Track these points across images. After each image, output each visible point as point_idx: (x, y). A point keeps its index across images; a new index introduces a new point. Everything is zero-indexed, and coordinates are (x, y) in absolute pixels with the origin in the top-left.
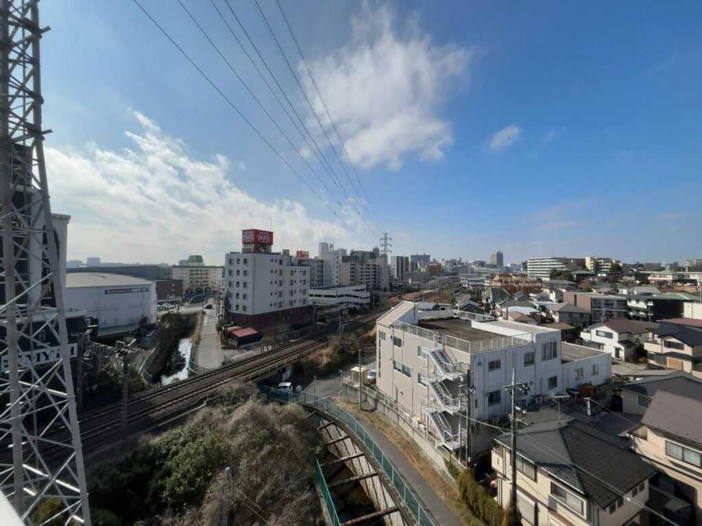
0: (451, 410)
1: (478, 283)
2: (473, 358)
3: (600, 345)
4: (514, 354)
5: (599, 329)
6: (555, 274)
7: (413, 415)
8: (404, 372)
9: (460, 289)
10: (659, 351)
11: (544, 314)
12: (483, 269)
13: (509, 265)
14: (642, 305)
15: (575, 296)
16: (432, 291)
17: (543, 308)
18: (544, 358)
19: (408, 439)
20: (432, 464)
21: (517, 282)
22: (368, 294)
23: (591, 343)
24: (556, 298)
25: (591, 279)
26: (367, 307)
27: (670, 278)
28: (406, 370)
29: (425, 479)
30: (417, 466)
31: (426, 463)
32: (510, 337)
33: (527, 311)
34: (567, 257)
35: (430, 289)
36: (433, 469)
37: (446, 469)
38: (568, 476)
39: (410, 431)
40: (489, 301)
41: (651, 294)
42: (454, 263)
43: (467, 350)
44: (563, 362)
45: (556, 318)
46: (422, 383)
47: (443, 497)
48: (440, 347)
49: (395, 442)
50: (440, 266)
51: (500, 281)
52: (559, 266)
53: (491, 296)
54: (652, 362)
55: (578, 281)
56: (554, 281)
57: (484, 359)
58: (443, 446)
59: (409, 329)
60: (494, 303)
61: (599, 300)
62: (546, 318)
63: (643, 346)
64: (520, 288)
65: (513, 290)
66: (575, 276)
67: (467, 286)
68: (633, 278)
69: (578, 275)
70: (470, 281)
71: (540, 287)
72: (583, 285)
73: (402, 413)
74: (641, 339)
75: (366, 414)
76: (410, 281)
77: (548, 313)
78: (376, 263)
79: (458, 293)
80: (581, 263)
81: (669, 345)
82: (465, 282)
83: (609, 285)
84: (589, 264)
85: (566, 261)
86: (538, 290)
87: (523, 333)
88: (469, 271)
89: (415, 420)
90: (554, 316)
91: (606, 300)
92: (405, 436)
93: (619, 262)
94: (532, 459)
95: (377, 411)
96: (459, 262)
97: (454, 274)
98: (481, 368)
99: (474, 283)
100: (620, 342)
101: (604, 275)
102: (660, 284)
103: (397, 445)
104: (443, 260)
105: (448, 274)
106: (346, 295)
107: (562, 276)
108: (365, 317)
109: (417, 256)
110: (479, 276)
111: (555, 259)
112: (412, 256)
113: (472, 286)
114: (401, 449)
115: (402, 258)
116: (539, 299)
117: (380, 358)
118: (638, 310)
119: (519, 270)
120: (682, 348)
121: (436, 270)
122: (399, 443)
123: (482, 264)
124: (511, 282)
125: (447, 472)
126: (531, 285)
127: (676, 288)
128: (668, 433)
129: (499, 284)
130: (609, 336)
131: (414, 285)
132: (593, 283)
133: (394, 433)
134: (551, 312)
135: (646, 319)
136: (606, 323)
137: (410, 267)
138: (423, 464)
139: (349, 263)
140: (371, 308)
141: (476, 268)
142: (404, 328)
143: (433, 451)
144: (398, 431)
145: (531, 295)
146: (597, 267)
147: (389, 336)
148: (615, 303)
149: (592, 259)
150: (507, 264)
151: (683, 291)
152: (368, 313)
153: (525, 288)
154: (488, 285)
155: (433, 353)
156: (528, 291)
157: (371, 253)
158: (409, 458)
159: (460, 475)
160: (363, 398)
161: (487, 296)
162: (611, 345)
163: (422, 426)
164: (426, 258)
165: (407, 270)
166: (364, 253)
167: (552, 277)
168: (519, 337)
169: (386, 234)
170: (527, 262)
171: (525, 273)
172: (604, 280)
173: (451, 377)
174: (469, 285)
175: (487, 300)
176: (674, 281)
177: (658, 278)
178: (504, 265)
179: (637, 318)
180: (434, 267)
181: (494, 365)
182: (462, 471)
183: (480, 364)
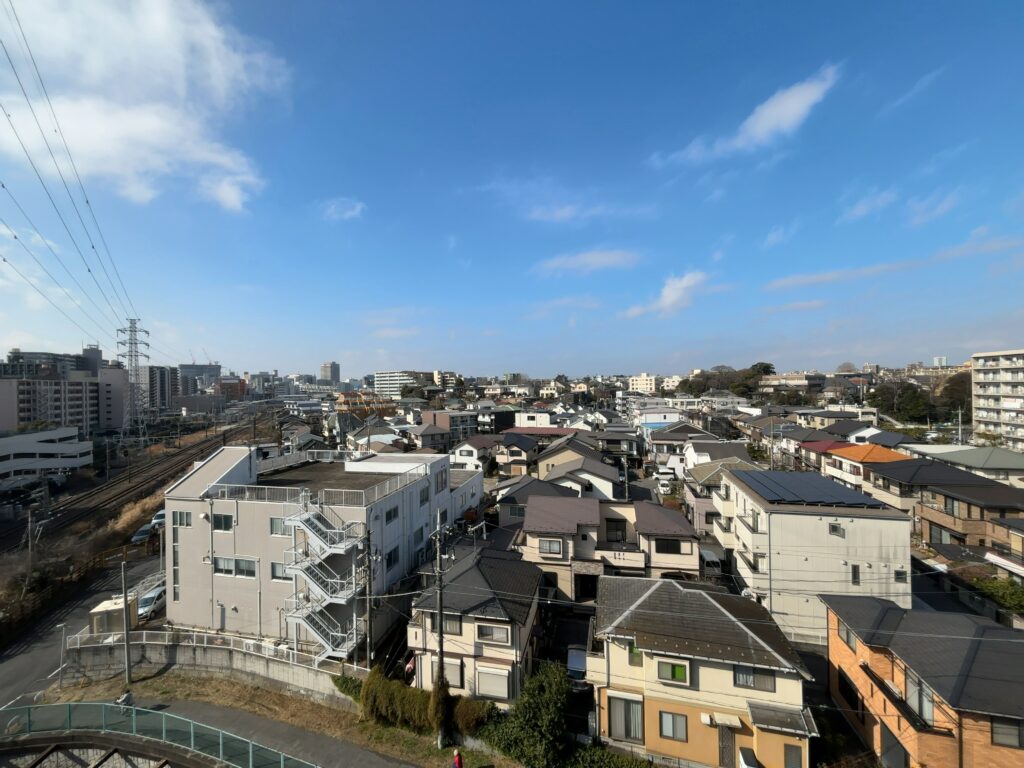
0: (341, 599)
1: (314, 408)
2: (369, 512)
3: (463, 465)
4: (411, 493)
5: (462, 449)
6: (406, 391)
7: (262, 637)
8: (239, 571)
9: (287, 419)
10: (506, 461)
11: (406, 441)
12: (313, 386)
13: (347, 381)
14: (487, 419)
15: (435, 416)
16: (233, 426)
17: (404, 433)
18: (437, 492)
19: (258, 682)
20: (308, 696)
21: (368, 403)
22: (88, 445)
23: (456, 465)
24: (414, 419)
25: (441, 395)
26: (91, 474)
27: (498, 391)
28: (243, 566)
29: (303, 727)
30: (284, 716)
31: (301, 701)
32: (405, 474)
33: (388, 439)
34: (417, 371)
35: (229, 424)
36: (313, 704)
37: (336, 688)
38: (494, 609)
39: (259, 668)
40: (335, 432)
41: (489, 408)
42: (265, 377)
43: (359, 504)
44: (452, 490)
45: (419, 443)
46: (279, 578)
47: (339, 733)
48: (314, 509)
49: (229, 702)
50: (242, 382)
51: (346, 403)
52: (409, 381)
53: (337, 425)
54: (501, 473)
55: (429, 398)
56: (406, 400)
57: (381, 510)
58: (329, 657)
59: (247, 494)
60: (343, 434)
61: (457, 417)
62: (408, 444)
63: (494, 459)
64: (373, 411)
65: (364, 414)
66: (426, 393)
67: (296, 413)
68: (473, 393)
69: (429, 391)
70: (300, 405)
71: (394, 408)
72: (435, 402)
73: (238, 643)
74: (493, 452)
75: (146, 687)
76: (184, 413)
77: (410, 439)
78: (99, 379)
79: (285, 426)
80: (429, 377)
81: (513, 454)
82: (293, 408)
83: (457, 400)
84: (437, 379)
85: (415, 375)
86: (393, 413)
87: (417, 465)
88: (292, 390)
89: (268, 645)
90: (416, 441)
91: (462, 417)
92: (248, 681)
93: (460, 376)
94: (456, 610)
95: (174, 667)
96: (274, 376)
97: (268, 396)
98: (379, 522)
99: (308, 408)
100: (479, 458)
101: (451, 390)
102: (493, 397)
103: (235, 705)
104: (246, 373)
105: (259, 397)
106: (18, 456)
107: (414, 393)
108: (90, 495)
109: (193, 367)
110: (310, 397)
111: (405, 372)
112: (183, 367)
113: (305, 412)
114: (247, 707)
115: (162, 370)
116: (397, 424)
117: (175, 563)
118: (484, 424)
119: (361, 387)
120: (520, 455)
121: (235, 389)
122: (237, 700)
123: (310, 380)
124: (361, 403)
125: (338, 693)
126: (384, 406)
127: (503, 401)
128: (541, 533)
129: (345, 408)
130: (470, 454)
131: (196, 419)
132: (443, 400)
133: (224, 687)
134: (413, 436)
135: (492, 432)
136: (467, 440)
137: (180, 388)
138: (293, 707)
139: (14, 382)
140: (102, 473)
141: (302, 386)
142: (237, 493)
143: (311, 675)
144: (232, 678)
145: (385, 418)
146: (444, 381)
147: (202, 516)
148: (469, 419)
149: (440, 373)
150: (345, 379)
151: (509, 403)
152: (94, 485)
153: (378, 409)
154: (326, 409)
155: (308, 521)
156: (382, 413)
157: (77, 357)
158: (266, 712)
159: (363, 685)
160: (136, 656)
161: (331, 425)
162: (472, 463)
163: (283, 647)
164: (213, 370)
165: (175, 390)
166: (55, 359)
167: (403, 395)
168: (414, 472)
169: (133, 322)
170: (373, 377)
171: (371, 390)
172: (452, 396)
173: (340, 549)
174: (299, 413)
175: (330, 431)
176: (502, 394)
177: (491, 392)
178: (342, 380)
179: (484, 432)
180: (231, 386)
181: (391, 515)
182: (364, 678)
183: (377, 518)
